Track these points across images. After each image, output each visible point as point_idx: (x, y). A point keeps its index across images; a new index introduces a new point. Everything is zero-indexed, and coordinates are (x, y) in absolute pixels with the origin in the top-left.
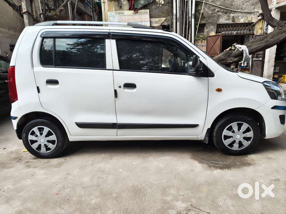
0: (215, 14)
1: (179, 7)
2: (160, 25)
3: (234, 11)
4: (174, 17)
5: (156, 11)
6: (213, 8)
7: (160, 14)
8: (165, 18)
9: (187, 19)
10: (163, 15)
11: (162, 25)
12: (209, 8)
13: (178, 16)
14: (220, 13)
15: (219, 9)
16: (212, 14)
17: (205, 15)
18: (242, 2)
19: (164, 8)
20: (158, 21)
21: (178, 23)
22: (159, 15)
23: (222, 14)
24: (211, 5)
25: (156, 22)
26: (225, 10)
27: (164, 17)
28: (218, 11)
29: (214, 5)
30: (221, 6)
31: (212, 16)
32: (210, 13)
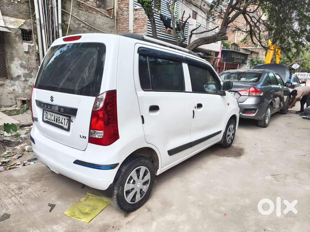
0: (81, 29)
1: (43, 11)
2: (19, 28)
3: (97, 30)
4: (37, 22)
5: (10, 7)
6: (78, 22)
7: (16, 13)
8: (25, 21)
9: (53, 28)
10: (21, 16)
11: (21, 28)
12: (74, 21)
13: (42, 22)
14: (85, 29)
15: (84, 25)
16: (78, 28)
17: (71, 28)
18: (102, 23)
19: (21, 7)
20: (14, 22)
21: (43, 31)
22: (15, 15)
23: (87, 30)
24: (77, 19)
25: (11, 23)
26: (90, 28)
27: (23, 19)
28: (83, 27)
29: (78, 19)
30: (85, 21)
31: (78, 31)
32: (76, 26)
